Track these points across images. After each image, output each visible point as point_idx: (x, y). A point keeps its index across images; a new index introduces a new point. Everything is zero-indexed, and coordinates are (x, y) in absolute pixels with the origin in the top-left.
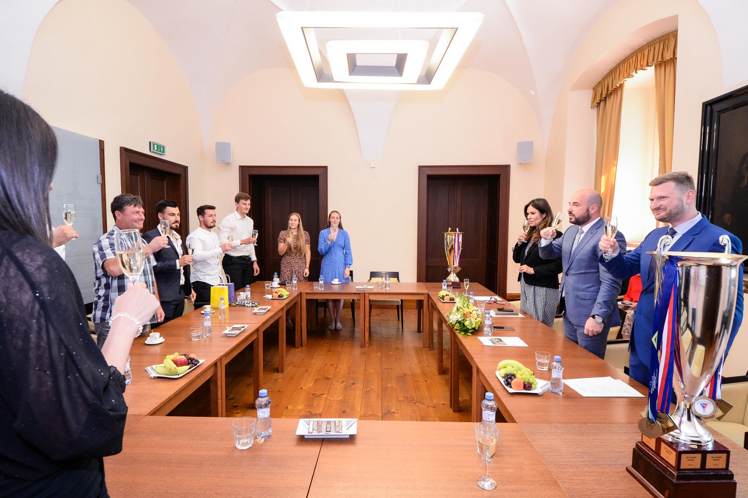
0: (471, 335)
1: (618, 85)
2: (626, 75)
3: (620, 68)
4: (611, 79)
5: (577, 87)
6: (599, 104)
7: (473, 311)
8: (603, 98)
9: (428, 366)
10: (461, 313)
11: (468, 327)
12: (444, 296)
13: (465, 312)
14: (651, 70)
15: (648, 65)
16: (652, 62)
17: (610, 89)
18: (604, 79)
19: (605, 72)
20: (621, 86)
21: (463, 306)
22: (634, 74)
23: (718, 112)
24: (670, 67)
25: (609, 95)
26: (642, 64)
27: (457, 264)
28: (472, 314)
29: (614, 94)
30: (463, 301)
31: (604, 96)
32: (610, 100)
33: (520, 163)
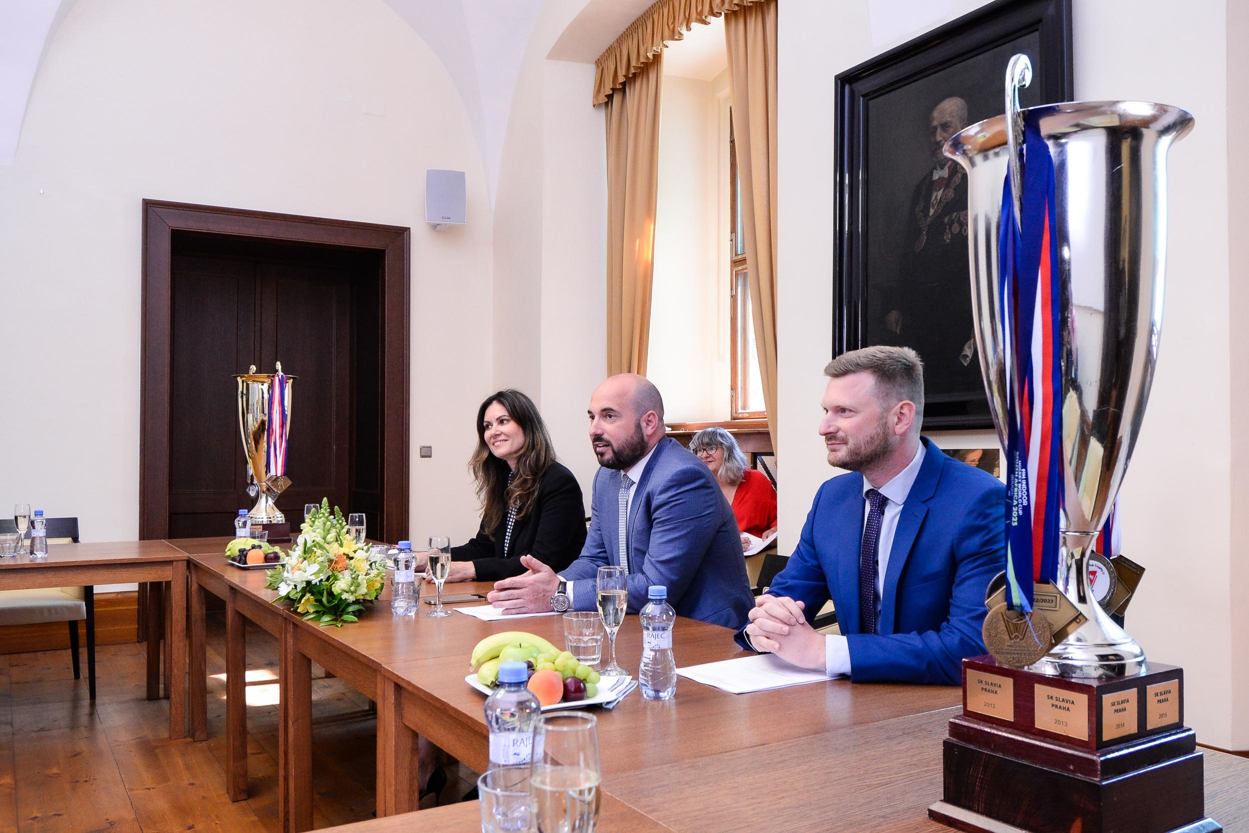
0: (356, 619)
1: (650, 55)
2: (667, 32)
3: (653, 18)
4: (635, 41)
5: (561, 51)
6: (610, 97)
7: (355, 552)
8: (620, 84)
9: (193, 784)
10: (321, 559)
11: (343, 597)
12: (244, 550)
13: (332, 557)
14: (718, 23)
15: (712, 13)
16: (720, 5)
17: (633, 63)
18: (620, 40)
19: (622, 29)
20: (657, 58)
21: (324, 538)
22: (684, 30)
23: (864, 96)
24: (756, 19)
25: (631, 79)
26: (699, 9)
27: (277, 468)
28: (352, 561)
29: (642, 79)
30: (325, 524)
31: (621, 79)
32: (634, 92)
33: (435, 227)
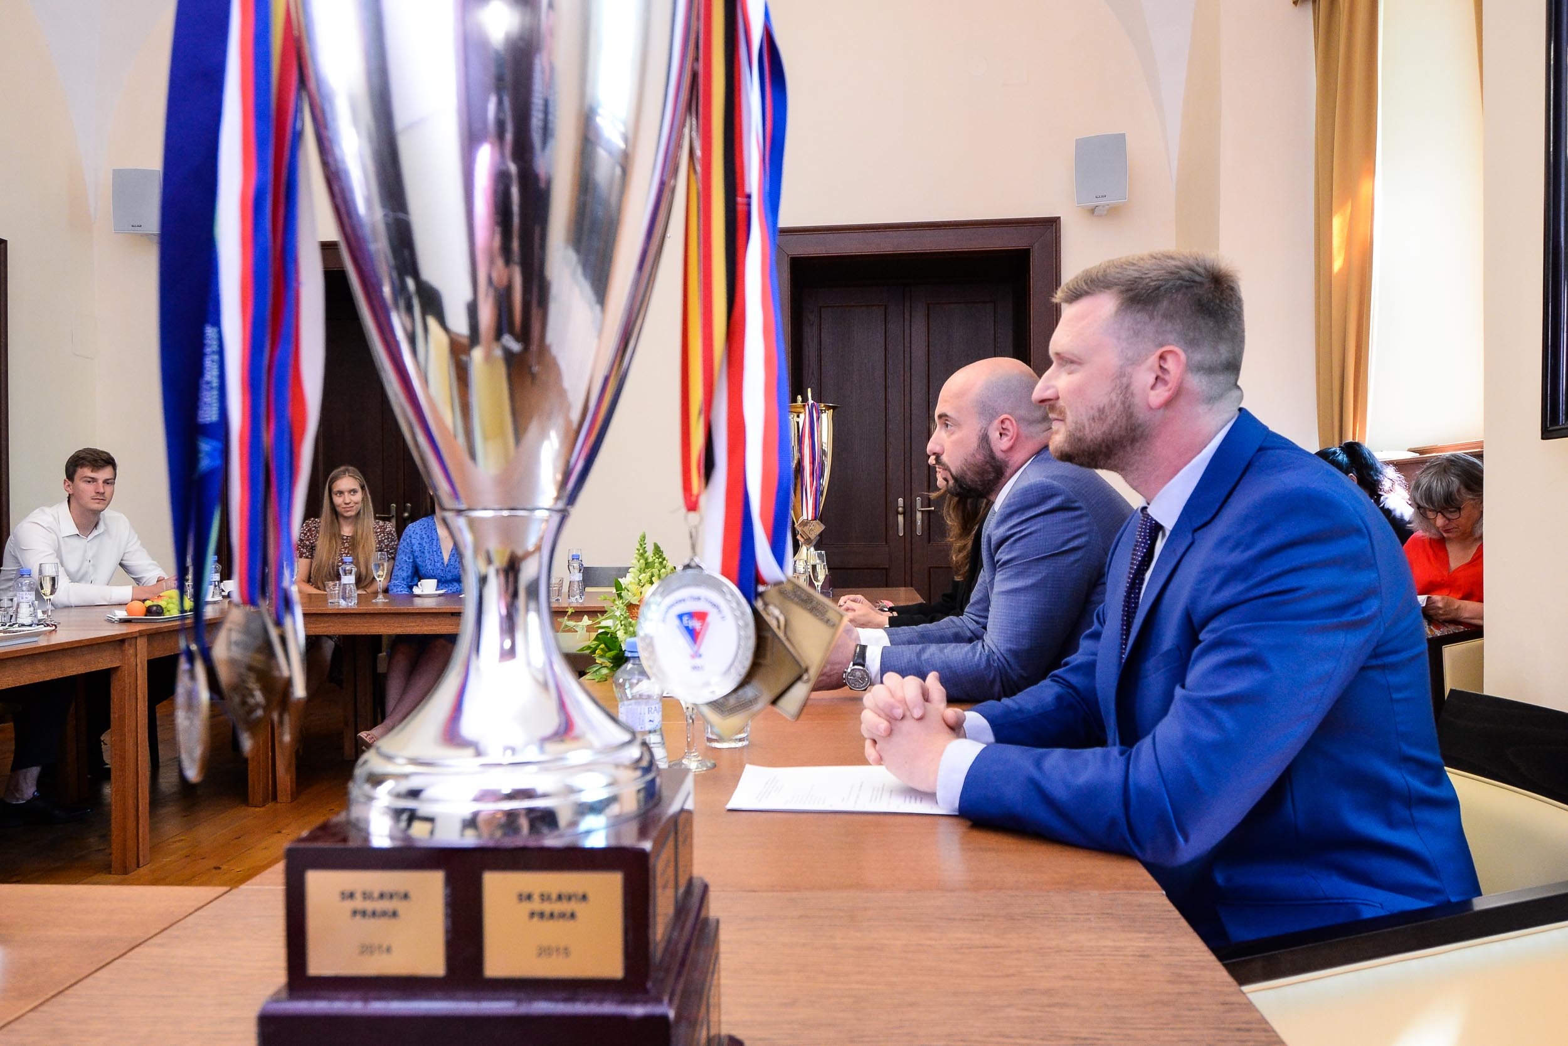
27: (808, 511)
33: (1092, 211)
